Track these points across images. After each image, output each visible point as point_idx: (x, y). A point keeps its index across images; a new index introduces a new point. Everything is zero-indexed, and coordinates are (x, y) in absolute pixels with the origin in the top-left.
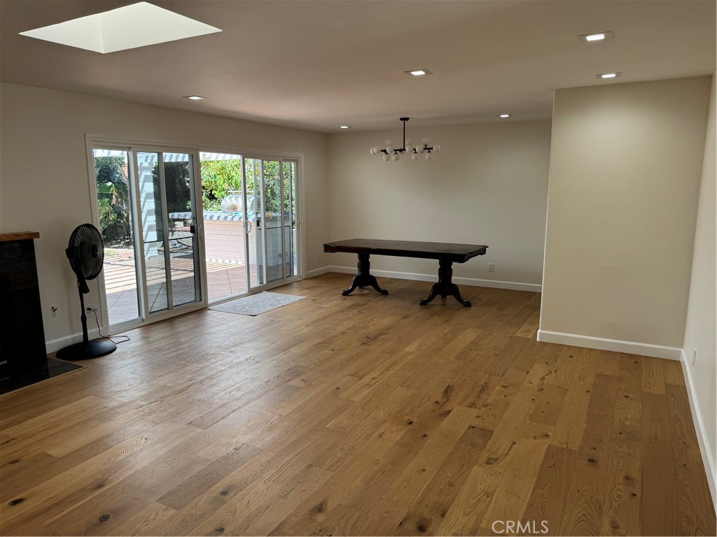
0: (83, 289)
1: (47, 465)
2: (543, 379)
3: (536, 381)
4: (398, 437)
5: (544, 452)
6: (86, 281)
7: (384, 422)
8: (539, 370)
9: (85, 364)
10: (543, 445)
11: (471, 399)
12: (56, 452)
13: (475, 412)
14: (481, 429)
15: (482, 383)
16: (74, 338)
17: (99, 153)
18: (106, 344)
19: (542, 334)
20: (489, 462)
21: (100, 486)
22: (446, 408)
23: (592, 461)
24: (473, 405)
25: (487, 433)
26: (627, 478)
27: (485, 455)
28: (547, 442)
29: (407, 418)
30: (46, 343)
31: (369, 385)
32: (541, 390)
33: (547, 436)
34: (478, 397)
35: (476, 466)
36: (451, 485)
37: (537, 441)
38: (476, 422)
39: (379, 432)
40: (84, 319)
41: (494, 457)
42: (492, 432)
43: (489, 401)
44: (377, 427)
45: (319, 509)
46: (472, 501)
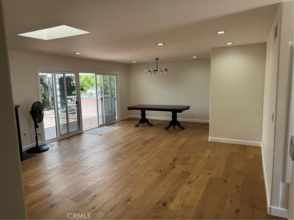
0: (36, 126)
1: (29, 190)
2: (210, 154)
3: (207, 155)
4: (156, 176)
5: (208, 179)
6: (37, 123)
7: (151, 171)
8: (209, 151)
9: (37, 154)
10: (208, 177)
11: (183, 162)
12: (31, 185)
13: (184, 166)
14: (186, 172)
15: (187, 157)
16: (32, 145)
18: (45, 147)
19: (210, 138)
20: (188, 183)
22: (174, 166)
23: (225, 181)
24: (184, 164)
25: (188, 174)
26: (237, 186)
27: (187, 181)
28: (210, 176)
29: (159, 169)
30: (22, 147)
31: (145, 159)
32: (209, 158)
33: (210, 174)
34: (186, 161)
35: (184, 185)
36: (175, 191)
37: (206, 176)
38: (185, 170)
39: (150, 174)
40: (36, 138)
41: (191, 181)
42: (190, 173)
43: (190, 163)
44: (149, 173)
45: (129, 200)
46: (182, 196)
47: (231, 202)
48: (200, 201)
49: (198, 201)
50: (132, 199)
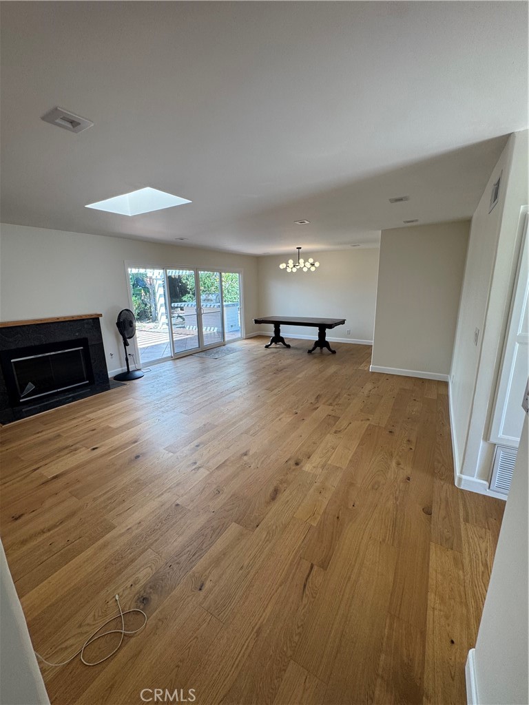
0: (126, 344)
1: (109, 432)
2: (370, 391)
3: (366, 392)
4: (289, 420)
5: (366, 428)
6: (128, 340)
7: (282, 413)
8: (369, 386)
9: (128, 383)
10: (366, 424)
11: (330, 401)
12: (114, 426)
13: (331, 408)
14: (334, 416)
15: (337, 393)
16: (122, 370)
17: (133, 271)
18: (138, 373)
19: (372, 368)
20: (335, 432)
21: (136, 442)
22: (316, 406)
23: (391, 432)
24: (331, 404)
25: (336, 418)
26: (409, 441)
27: (334, 429)
28: (368, 423)
29: (294, 411)
30: (109, 372)
31: (276, 395)
32: (368, 397)
33: (369, 420)
34: (334, 400)
35: (329, 435)
37: (363, 422)
38: (331, 413)
39: (280, 417)
40: (127, 360)
41: (339, 430)
42: (339, 418)
43: (340, 402)
44: (278, 415)
45: (245, 454)
46: (324, 451)
47: (398, 464)
48: (351, 461)
49: (348, 462)
50: (251, 453)
